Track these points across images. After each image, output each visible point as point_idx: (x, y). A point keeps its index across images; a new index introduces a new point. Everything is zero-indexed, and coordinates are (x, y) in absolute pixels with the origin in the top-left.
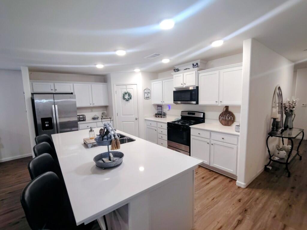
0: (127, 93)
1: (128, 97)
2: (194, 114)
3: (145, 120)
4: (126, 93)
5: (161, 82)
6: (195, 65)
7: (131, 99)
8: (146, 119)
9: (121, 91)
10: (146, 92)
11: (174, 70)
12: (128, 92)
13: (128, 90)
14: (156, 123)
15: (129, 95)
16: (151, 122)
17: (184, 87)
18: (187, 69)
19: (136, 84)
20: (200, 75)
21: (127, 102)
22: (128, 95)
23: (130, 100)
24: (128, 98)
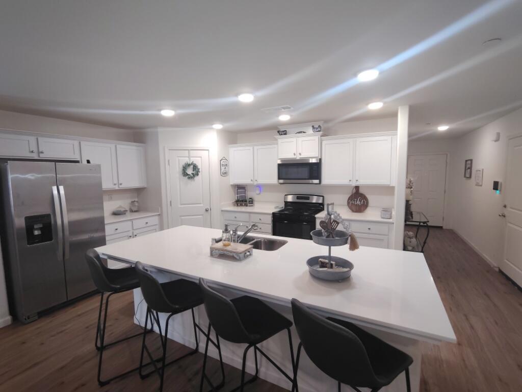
0: (192, 164)
1: (193, 172)
2: (308, 198)
3: (222, 211)
4: (189, 165)
5: (251, 148)
6: (317, 129)
7: (198, 175)
8: (223, 209)
9: (179, 160)
10: (223, 163)
11: (278, 132)
12: (194, 162)
13: (192, 158)
14: (247, 215)
15: (195, 167)
16: (236, 215)
17: (298, 158)
18: (301, 132)
19: (208, 150)
20: (324, 143)
21: (189, 181)
22: (193, 168)
23: (196, 178)
24: (192, 174)
